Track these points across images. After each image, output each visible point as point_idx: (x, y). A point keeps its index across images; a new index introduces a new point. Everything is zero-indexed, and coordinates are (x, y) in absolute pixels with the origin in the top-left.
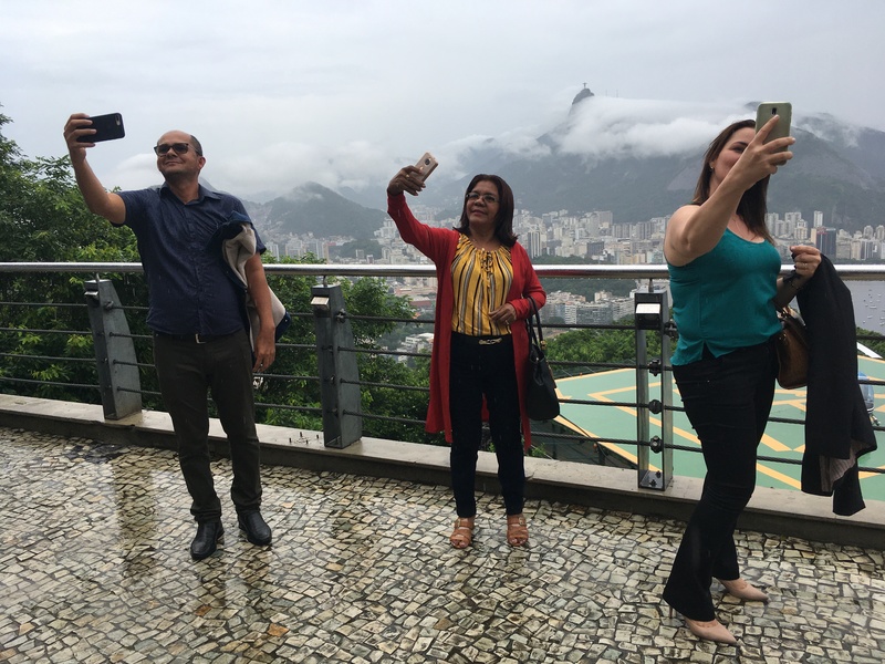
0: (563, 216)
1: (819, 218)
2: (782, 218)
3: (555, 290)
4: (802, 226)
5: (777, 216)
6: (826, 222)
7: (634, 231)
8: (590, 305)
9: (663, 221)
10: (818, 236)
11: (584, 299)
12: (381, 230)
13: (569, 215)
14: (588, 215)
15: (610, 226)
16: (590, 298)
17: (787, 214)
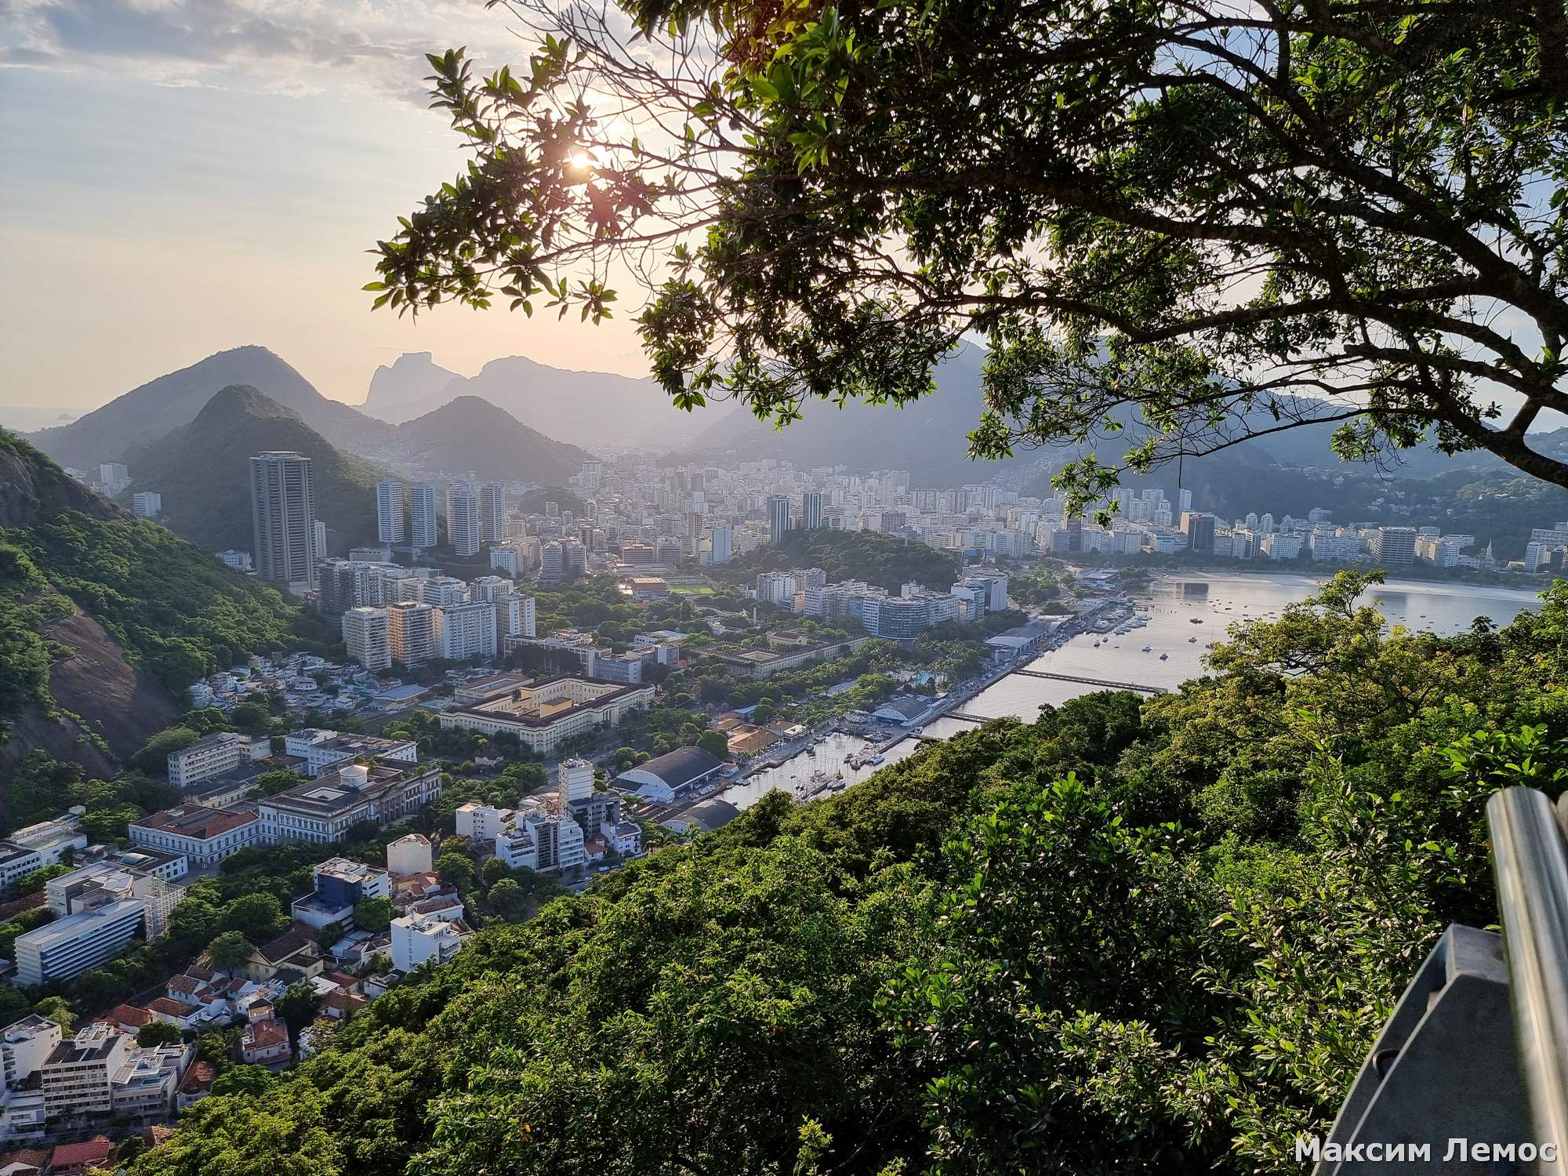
0: (842, 473)
1: (1186, 496)
2: (1138, 496)
3: (847, 579)
4: (1165, 508)
5: (1132, 493)
6: (1196, 505)
7: (943, 501)
8: (898, 601)
9: (980, 489)
10: (1191, 523)
11: (886, 592)
12: (580, 476)
13: (847, 473)
14: (875, 474)
15: (907, 492)
16: (897, 592)
17: (1144, 492)
